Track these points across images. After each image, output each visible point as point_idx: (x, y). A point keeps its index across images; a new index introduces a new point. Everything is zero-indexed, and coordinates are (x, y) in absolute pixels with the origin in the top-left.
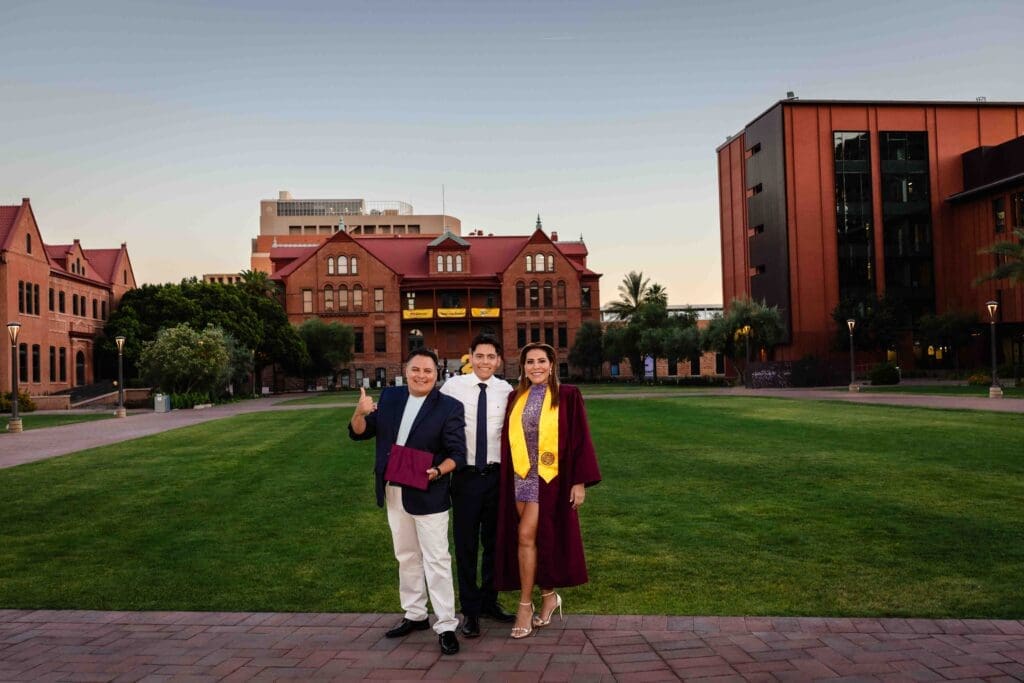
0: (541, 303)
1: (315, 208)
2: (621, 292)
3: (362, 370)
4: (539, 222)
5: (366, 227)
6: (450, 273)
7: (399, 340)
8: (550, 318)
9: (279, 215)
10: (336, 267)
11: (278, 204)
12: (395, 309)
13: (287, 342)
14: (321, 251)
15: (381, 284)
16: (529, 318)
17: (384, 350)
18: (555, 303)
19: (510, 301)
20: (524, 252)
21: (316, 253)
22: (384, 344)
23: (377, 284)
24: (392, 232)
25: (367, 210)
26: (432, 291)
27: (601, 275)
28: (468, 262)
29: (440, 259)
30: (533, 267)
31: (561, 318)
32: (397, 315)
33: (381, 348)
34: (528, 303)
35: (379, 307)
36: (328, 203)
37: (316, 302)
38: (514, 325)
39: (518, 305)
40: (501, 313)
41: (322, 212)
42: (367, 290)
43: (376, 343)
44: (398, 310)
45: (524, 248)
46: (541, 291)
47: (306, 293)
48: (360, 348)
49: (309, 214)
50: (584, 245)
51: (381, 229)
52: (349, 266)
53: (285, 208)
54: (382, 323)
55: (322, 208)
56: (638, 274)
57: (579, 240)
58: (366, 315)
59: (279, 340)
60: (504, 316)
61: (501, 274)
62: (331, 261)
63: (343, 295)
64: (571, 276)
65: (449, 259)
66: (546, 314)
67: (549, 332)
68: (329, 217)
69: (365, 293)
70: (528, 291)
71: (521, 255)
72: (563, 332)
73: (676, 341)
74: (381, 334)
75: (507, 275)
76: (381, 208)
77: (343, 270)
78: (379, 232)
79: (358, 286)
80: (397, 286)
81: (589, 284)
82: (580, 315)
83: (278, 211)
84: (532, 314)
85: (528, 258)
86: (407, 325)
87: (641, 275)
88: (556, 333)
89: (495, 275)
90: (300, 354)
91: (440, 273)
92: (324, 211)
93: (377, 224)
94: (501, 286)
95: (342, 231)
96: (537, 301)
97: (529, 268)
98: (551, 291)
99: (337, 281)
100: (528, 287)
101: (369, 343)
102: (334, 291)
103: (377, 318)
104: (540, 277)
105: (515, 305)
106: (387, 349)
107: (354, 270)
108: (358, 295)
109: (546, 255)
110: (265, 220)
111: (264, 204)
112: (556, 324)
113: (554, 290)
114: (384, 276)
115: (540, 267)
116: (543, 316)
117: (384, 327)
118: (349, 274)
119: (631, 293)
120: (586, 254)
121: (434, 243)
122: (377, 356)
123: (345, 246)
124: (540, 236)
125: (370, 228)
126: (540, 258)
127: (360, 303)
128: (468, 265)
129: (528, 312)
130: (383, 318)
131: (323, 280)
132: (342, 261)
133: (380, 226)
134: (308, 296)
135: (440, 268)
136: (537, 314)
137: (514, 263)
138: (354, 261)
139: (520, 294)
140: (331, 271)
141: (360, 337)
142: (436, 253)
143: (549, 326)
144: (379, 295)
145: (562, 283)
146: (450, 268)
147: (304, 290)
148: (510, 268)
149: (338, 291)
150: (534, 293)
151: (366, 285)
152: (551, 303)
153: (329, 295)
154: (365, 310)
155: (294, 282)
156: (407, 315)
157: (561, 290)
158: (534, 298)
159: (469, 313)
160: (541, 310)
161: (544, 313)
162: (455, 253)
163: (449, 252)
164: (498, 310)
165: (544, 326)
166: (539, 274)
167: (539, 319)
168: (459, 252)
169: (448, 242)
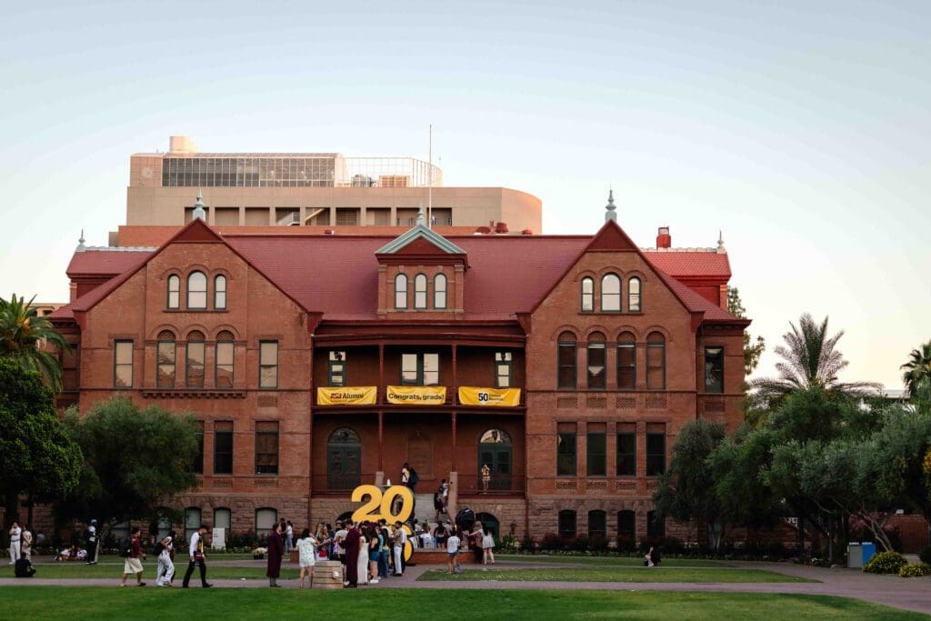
0: (611, 379)
1: (239, 170)
2: (780, 359)
3: (227, 509)
4: (611, 208)
5: (339, 210)
6: (420, 311)
7: (307, 449)
8: (630, 413)
9: (165, 184)
10: (185, 293)
11: (166, 161)
12: (300, 386)
13: (36, 449)
14: (153, 261)
15: (273, 332)
16: (582, 410)
17: (275, 470)
18: (641, 381)
19: (543, 372)
20: (578, 269)
21: (145, 265)
22: (275, 455)
23: (267, 332)
24: (393, 222)
25: (343, 176)
26: (377, 347)
27: (750, 321)
28: (460, 288)
29: (401, 282)
30: (597, 300)
31: (654, 413)
32: (306, 397)
33: (268, 464)
34: (582, 380)
35: (268, 380)
36: (265, 162)
37: (139, 365)
38: (551, 427)
39: (562, 382)
40: (523, 399)
41: (252, 180)
42: (244, 343)
43: (259, 456)
44: (308, 386)
45: (578, 260)
46: (612, 355)
47: (120, 346)
48: (224, 463)
49: (225, 184)
50: (725, 256)
51: (372, 215)
52: (211, 293)
53: (179, 171)
54: (271, 412)
55: (252, 170)
56: (818, 323)
57: (715, 246)
58: (240, 396)
59: (18, 442)
60: (529, 403)
61: (527, 315)
62: (174, 283)
63: (196, 351)
64: (677, 324)
65: (421, 282)
66: (621, 403)
67: (625, 442)
68: (267, 189)
69: (241, 350)
70: (582, 354)
71: (571, 275)
72: (656, 443)
73: (824, 470)
74: (269, 436)
75: (538, 317)
76: (375, 172)
77: (198, 301)
78: (366, 221)
79: (226, 335)
80: (307, 337)
81: (720, 340)
82: (693, 407)
83: (165, 176)
84: (591, 403)
85: (587, 282)
86: (324, 419)
87: (825, 326)
88: (641, 445)
89: (515, 317)
90: (61, 473)
91: (401, 311)
92: (256, 176)
93: (363, 205)
94: (524, 341)
95: (198, 221)
96: (602, 374)
97: (587, 303)
98: (633, 352)
99: (183, 323)
100: (583, 345)
101: (244, 454)
102: (207, 344)
103: (265, 402)
104: (608, 322)
105: (553, 383)
106: (281, 469)
107: (221, 302)
108: (225, 353)
109: (624, 278)
110: (136, 193)
111: (137, 163)
112: (642, 425)
113: (640, 352)
114: (281, 317)
115: (611, 303)
116: (614, 409)
117: (276, 422)
118: (211, 309)
119: (803, 361)
120: (730, 276)
121: (390, 248)
122: (259, 482)
123: (203, 252)
124: (612, 238)
125: (347, 213)
126: (611, 284)
127: (230, 369)
128: (460, 296)
129: (582, 397)
130: (275, 402)
131: (157, 320)
132: (198, 282)
133: (369, 210)
134: (124, 352)
135: (401, 301)
136: (601, 403)
137: (554, 294)
138: (221, 283)
139: (566, 358)
140: (174, 302)
141: (225, 443)
142: (394, 270)
143: (626, 430)
144: (269, 353)
145: (657, 336)
146: (421, 302)
147: (117, 341)
148: (545, 302)
149: (215, 344)
150: (596, 357)
151: (241, 332)
152: (574, 379)
153: (166, 349)
154: (239, 383)
155: (98, 325)
156: (325, 396)
157: (655, 351)
158: (596, 370)
159: (452, 396)
160: (610, 395)
161: (615, 401)
162: (432, 270)
163: (421, 268)
164: (518, 392)
165: (615, 430)
166: (608, 318)
167: (605, 415)
168: (441, 268)
169: (419, 246)
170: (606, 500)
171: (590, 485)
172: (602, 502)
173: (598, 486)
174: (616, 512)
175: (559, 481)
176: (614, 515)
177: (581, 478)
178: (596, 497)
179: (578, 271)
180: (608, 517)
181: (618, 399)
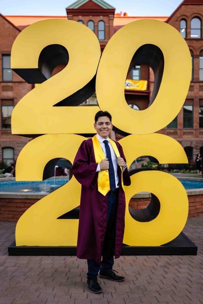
0: (197, 75)
15: (10, 49)
23: (6, 49)
28: (112, 28)
30: (189, 31)
32: (28, 86)
35: (7, 76)
40: (148, 86)
43: (2, 118)
46: (197, 62)
54: (9, 94)
60: (152, 89)
66: (201, 88)
71: (174, 18)
85: (182, 23)
104: (195, 44)
115: (196, 33)
116: (198, 91)
117: (13, 100)
121: (74, 5)
122: (3, 133)
126: (196, 23)
128: (112, 33)
130: (11, 89)
136: (191, 88)
142: (76, 18)
144: (7, 62)
160: (195, 84)
161: (198, 87)
162: (97, 19)
163: (91, 18)
164: (146, 82)
165: (198, 103)
166: (195, 42)
167: (193, 95)
168: (101, 18)
169: (90, 5)
170: (193, 141)
171: (185, 133)
172: (191, 142)
173: (189, 133)
174: (199, 148)
175: (168, 131)
176: (198, 149)
177: (180, 130)
178: (188, 139)
179: (178, 15)
180: (194, 150)
181: (200, 86)
